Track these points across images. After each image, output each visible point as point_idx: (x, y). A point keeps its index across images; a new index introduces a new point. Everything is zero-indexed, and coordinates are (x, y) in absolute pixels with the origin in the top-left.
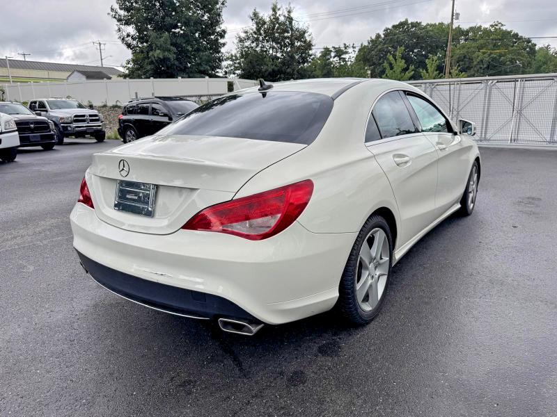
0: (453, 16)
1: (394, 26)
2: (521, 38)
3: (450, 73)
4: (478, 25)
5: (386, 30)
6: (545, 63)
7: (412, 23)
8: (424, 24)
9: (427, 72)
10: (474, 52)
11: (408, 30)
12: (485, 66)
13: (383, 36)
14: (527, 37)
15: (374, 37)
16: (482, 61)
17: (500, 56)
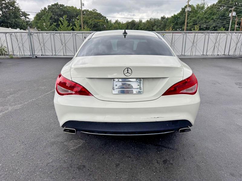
0: (81, 4)
1: (52, 5)
2: (103, 16)
3: (84, 28)
4: (87, 9)
5: (49, 6)
6: (111, 27)
7: (60, 5)
8: (65, 6)
9: (76, 27)
10: (88, 20)
11: (59, 7)
12: (93, 26)
13: (48, 9)
14: (105, 16)
15: (43, 9)
16: (91, 24)
17: (98, 23)
